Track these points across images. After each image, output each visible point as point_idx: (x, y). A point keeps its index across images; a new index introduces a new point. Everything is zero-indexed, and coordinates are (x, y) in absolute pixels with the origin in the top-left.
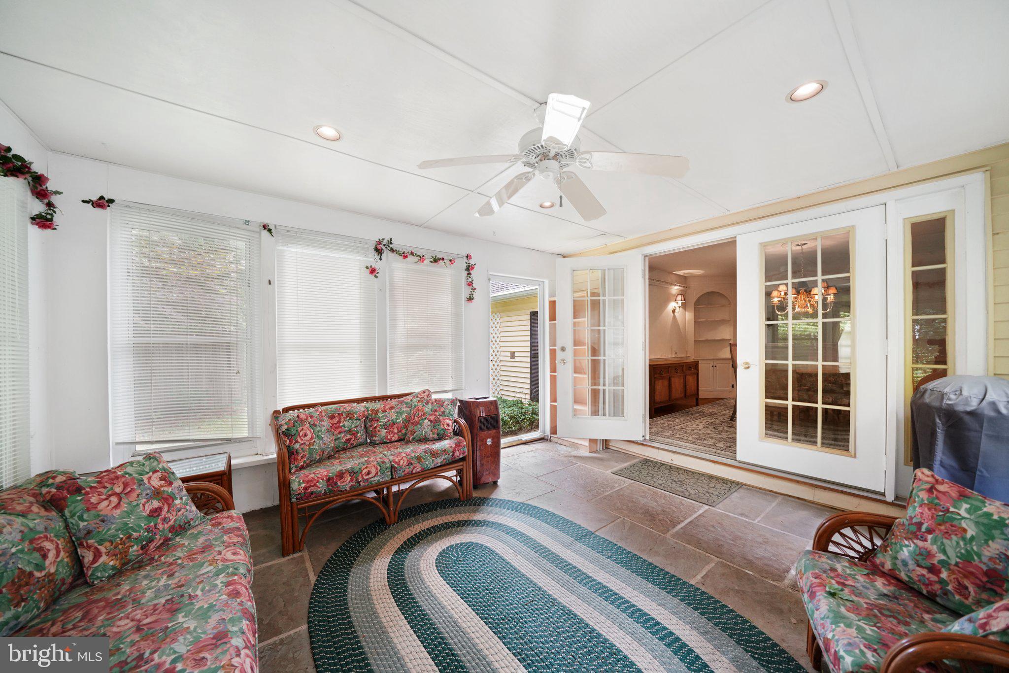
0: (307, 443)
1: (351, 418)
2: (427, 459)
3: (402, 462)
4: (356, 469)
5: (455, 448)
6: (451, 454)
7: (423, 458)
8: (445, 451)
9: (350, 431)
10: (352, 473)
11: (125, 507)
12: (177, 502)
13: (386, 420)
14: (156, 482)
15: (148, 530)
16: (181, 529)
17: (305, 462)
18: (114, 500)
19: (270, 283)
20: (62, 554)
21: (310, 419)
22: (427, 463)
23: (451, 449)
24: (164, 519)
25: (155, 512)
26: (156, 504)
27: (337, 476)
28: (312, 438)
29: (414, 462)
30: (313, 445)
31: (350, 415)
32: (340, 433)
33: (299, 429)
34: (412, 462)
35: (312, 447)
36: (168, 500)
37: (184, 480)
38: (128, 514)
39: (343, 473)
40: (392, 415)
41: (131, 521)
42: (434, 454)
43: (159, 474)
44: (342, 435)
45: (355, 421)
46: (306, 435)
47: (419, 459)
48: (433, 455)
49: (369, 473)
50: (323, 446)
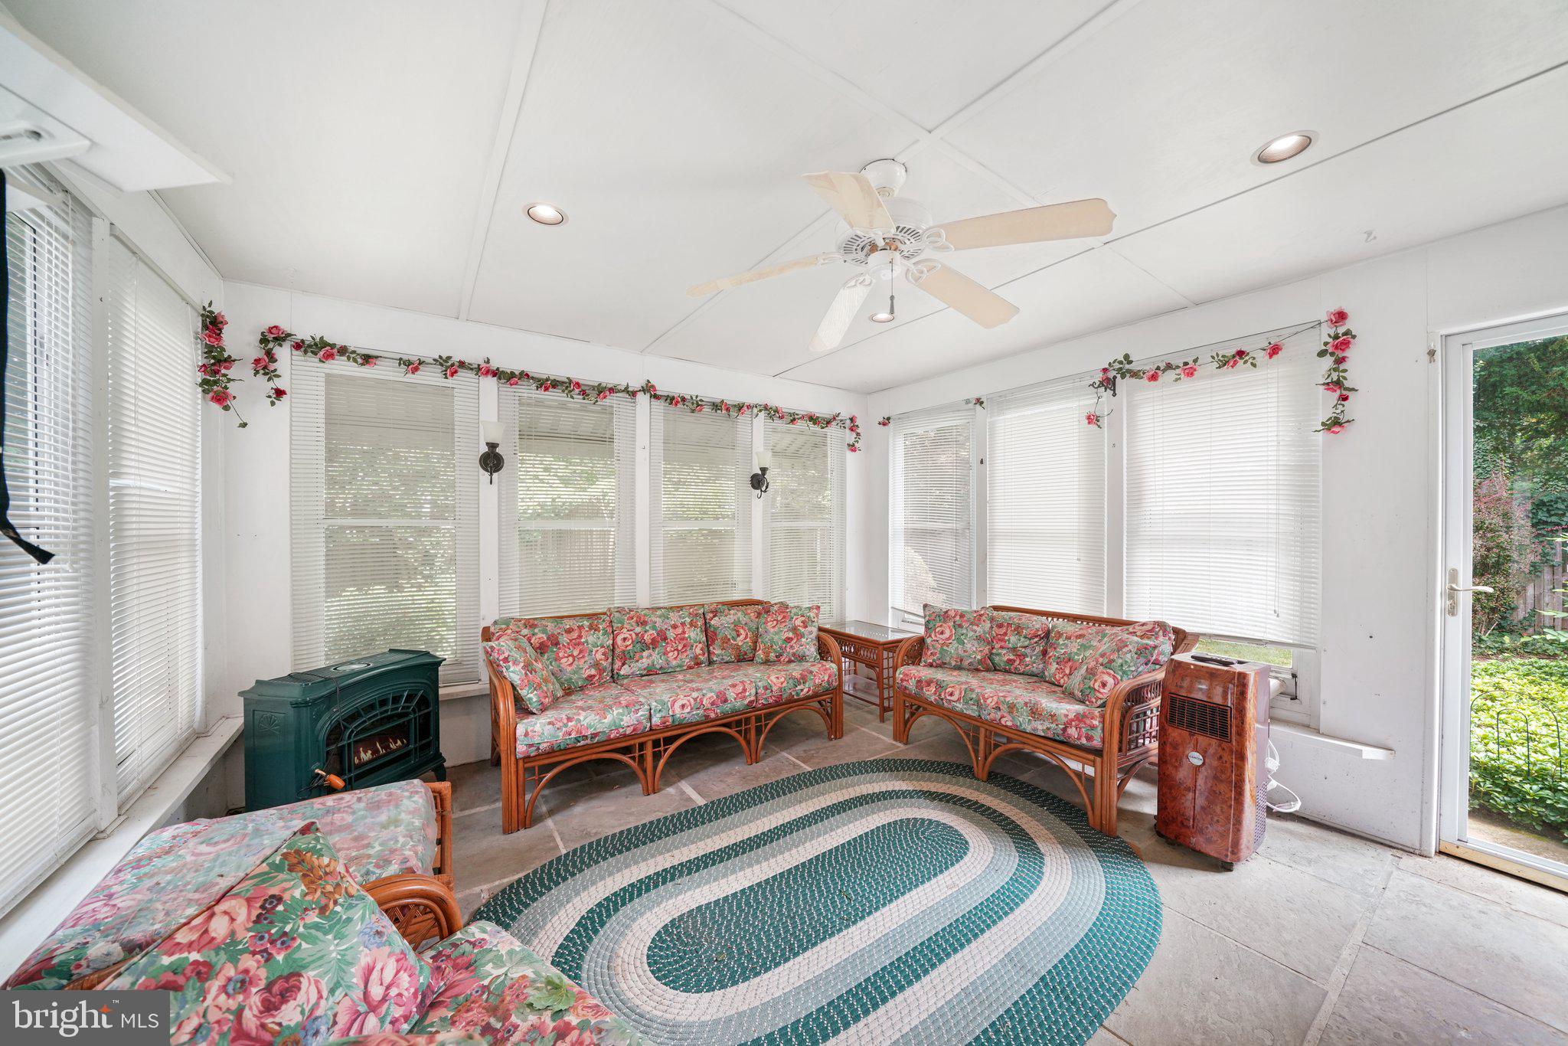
0: (941, 642)
1: (1018, 633)
2: (1022, 714)
3: (989, 701)
4: (944, 684)
5: (1072, 720)
6: (1062, 727)
7: (1017, 709)
8: (1053, 717)
9: (1014, 650)
10: (940, 686)
11: (776, 629)
12: (803, 640)
13: (1063, 651)
14: (798, 623)
15: (781, 648)
16: (801, 658)
17: (934, 661)
18: (775, 622)
19: (982, 462)
20: (748, 639)
21: (958, 618)
22: (1021, 719)
23: (1065, 720)
24: (791, 646)
25: (788, 640)
26: (791, 635)
27: (926, 682)
28: (949, 638)
29: (1004, 707)
30: (948, 646)
31: (1018, 630)
32: (1001, 647)
33: (938, 625)
34: (1001, 707)
35: (945, 648)
36: (799, 636)
37: (820, 629)
38: (776, 633)
39: (932, 682)
40: (1073, 647)
41: (776, 638)
42: (1035, 712)
43: (803, 619)
44: (1004, 651)
45: (1022, 639)
46: (942, 633)
47: (1012, 707)
48: (1033, 713)
49: (951, 694)
50: (961, 652)
